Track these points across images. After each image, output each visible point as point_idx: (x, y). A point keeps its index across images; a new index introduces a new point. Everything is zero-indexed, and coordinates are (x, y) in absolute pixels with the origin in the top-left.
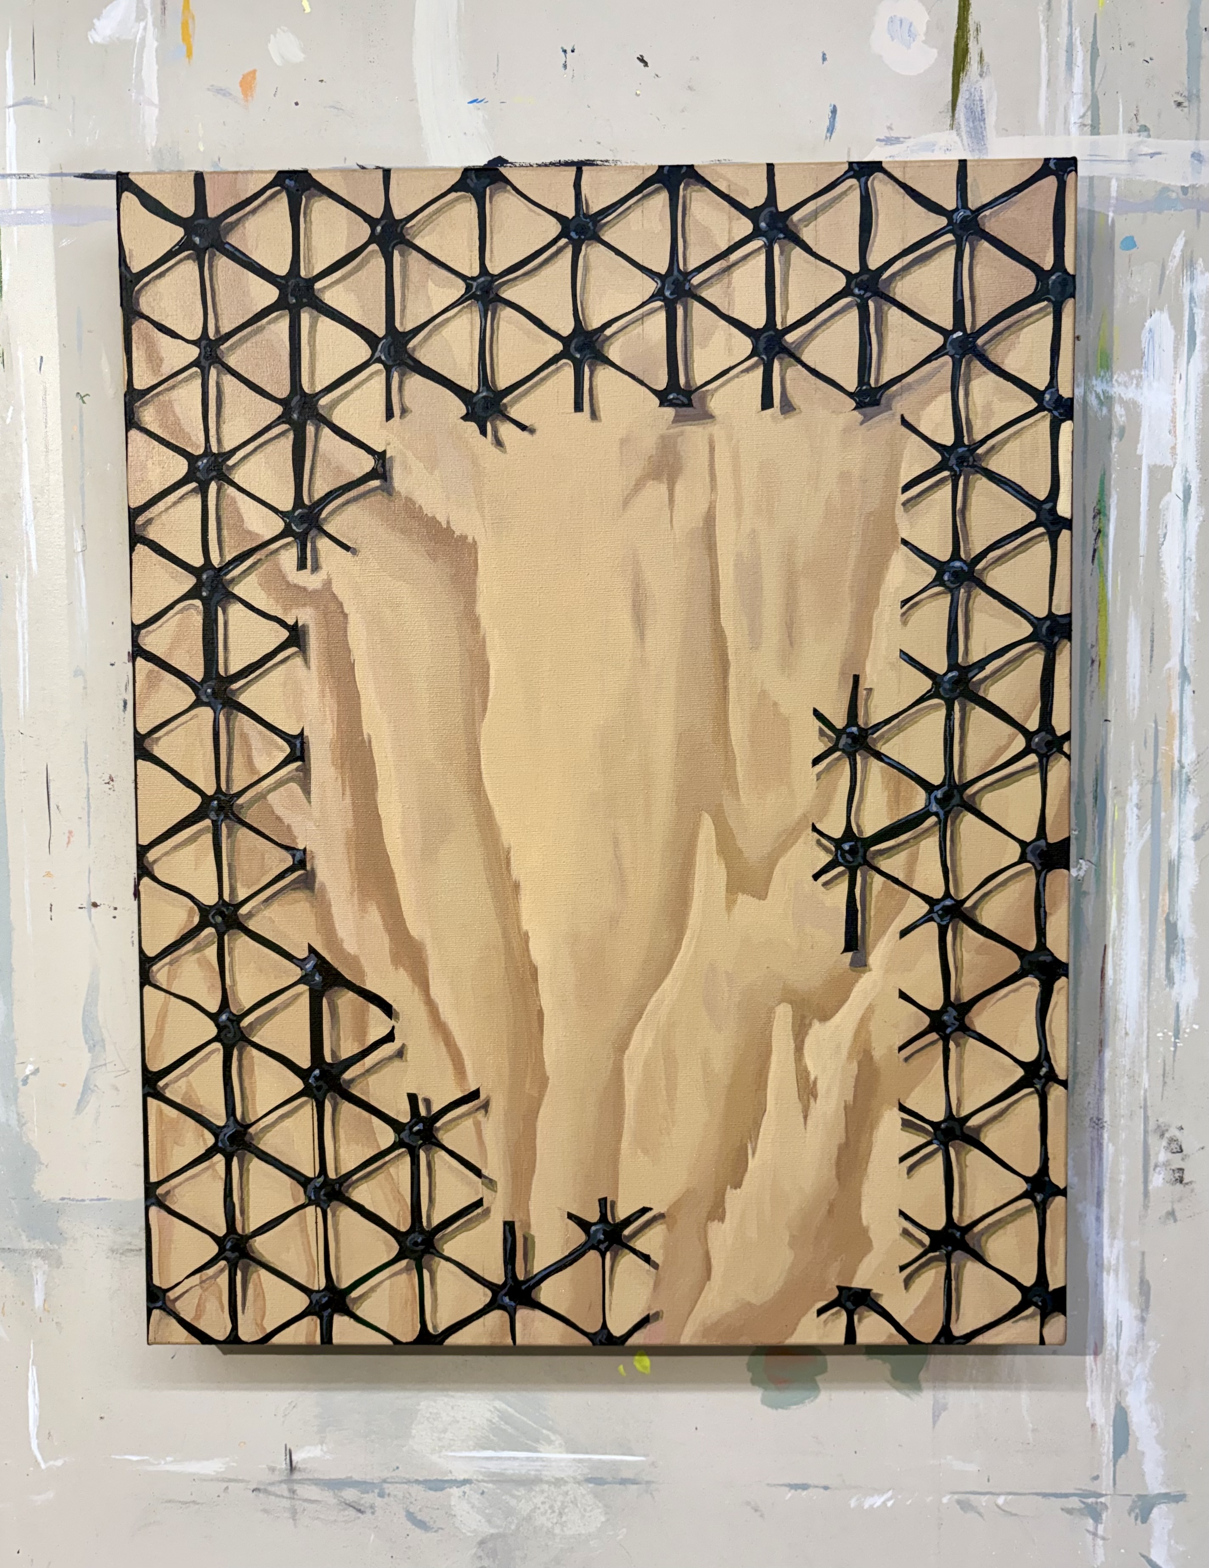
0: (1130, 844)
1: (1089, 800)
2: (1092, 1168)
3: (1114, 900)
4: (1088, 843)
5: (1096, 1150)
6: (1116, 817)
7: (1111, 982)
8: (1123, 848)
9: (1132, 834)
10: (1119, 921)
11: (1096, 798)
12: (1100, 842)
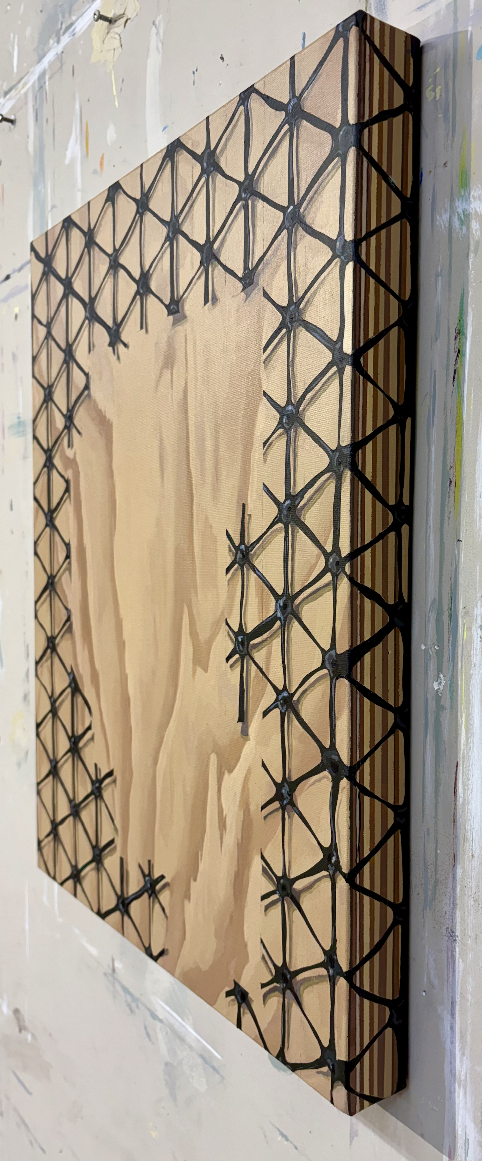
0: (475, 666)
1: (446, 618)
2: (448, 977)
3: (464, 719)
4: (445, 659)
5: (450, 960)
6: (465, 638)
7: (461, 800)
8: (470, 669)
9: (477, 655)
10: (467, 740)
11: (450, 616)
12: (453, 661)
